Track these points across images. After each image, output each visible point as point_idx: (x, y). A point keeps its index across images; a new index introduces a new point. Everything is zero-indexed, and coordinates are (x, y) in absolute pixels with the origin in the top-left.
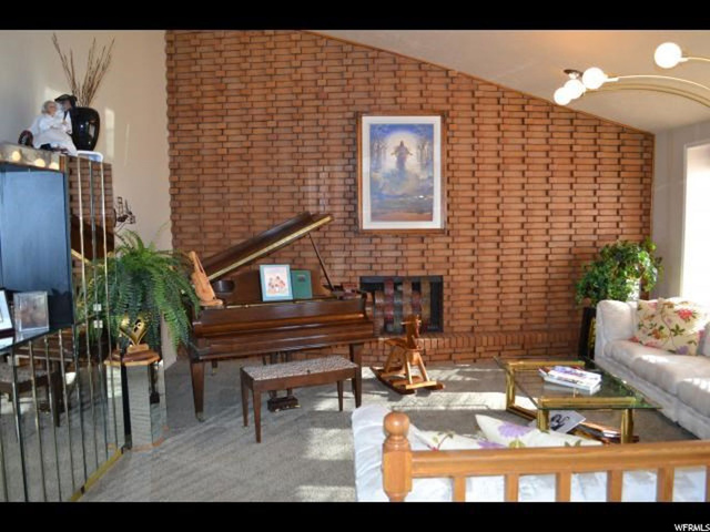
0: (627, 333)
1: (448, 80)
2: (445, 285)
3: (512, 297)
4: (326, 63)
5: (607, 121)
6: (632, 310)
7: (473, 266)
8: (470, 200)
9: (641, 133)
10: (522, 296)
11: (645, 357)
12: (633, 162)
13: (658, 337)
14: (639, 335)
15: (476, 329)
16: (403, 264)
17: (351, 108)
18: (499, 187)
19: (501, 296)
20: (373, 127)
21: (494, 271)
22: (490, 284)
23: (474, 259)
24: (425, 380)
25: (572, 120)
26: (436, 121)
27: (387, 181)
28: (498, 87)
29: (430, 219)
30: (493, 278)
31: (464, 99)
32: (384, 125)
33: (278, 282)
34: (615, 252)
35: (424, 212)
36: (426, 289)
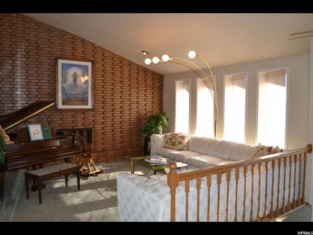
0: (163, 145)
1: (94, 48)
2: (93, 132)
3: (118, 135)
4: (41, 34)
5: (149, 70)
6: (163, 137)
7: (103, 123)
8: (102, 97)
9: (159, 74)
10: (121, 135)
11: (173, 152)
12: (157, 85)
13: (174, 146)
14: (167, 146)
15: (105, 149)
16: (75, 123)
17: (53, 55)
18: (113, 92)
19: (114, 135)
20: (63, 64)
21: (111, 125)
22: (110, 130)
23: (103, 121)
24: (95, 170)
25: (138, 68)
26: (89, 64)
27: (69, 88)
28: (113, 53)
29: (87, 104)
30: (111, 128)
31: (100, 56)
32: (68, 64)
33: (37, 132)
34: (154, 117)
35: (85, 102)
36: (85, 133)
